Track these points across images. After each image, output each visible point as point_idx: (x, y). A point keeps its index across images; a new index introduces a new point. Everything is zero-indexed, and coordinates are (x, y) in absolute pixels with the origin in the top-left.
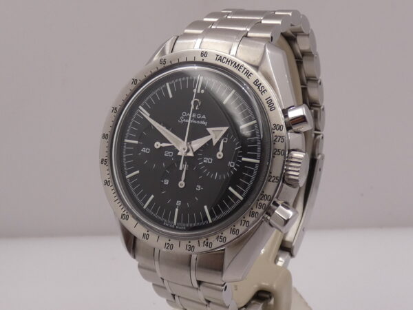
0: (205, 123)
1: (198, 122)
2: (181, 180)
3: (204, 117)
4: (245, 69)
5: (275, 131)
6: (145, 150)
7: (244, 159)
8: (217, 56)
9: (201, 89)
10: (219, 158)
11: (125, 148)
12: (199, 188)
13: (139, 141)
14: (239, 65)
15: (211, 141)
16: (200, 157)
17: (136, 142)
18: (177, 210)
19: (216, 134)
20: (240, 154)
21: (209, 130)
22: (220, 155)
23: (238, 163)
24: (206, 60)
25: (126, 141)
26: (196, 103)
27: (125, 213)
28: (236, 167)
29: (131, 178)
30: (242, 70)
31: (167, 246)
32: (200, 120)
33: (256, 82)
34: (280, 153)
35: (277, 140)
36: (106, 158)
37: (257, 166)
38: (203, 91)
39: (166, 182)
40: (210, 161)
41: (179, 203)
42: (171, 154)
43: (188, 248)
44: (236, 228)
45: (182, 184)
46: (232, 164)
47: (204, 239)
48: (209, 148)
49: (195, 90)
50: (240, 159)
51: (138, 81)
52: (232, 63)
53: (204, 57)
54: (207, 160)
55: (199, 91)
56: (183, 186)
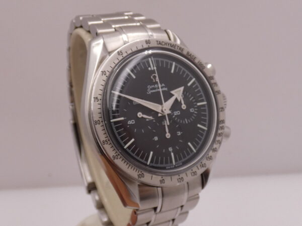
0: (166, 89)
2: (166, 133)
3: (163, 85)
4: (178, 46)
6: (130, 122)
7: (199, 104)
8: (157, 41)
10: (184, 109)
11: (114, 127)
12: (179, 133)
13: (124, 117)
14: (173, 45)
15: (176, 100)
17: (122, 119)
18: (172, 154)
19: (178, 93)
20: (195, 102)
21: (173, 92)
22: (184, 107)
23: (195, 108)
24: (151, 45)
25: (112, 121)
26: (155, 77)
28: (195, 111)
30: (176, 48)
31: (179, 180)
32: (162, 88)
33: (188, 53)
36: (106, 139)
37: (206, 106)
38: (155, 68)
39: (156, 138)
40: (178, 113)
41: (170, 149)
43: (193, 174)
45: (168, 135)
47: (200, 164)
48: (177, 103)
49: (150, 69)
50: (196, 105)
51: (107, 72)
52: (169, 44)
53: (148, 45)
54: (176, 113)
55: (152, 69)
56: (170, 136)
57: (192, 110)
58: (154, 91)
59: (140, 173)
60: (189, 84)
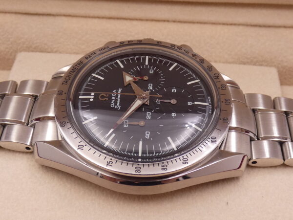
0: (120, 90)
2: (170, 103)
3: (114, 91)
4: (76, 65)
6: (147, 136)
7: (147, 63)
9: (91, 95)
12: (174, 90)
13: (140, 140)
14: (73, 69)
17: (141, 143)
18: (196, 103)
20: (143, 67)
21: (126, 84)
22: (145, 78)
24: (66, 91)
25: (140, 155)
26: (103, 97)
28: (153, 68)
30: (77, 67)
31: (227, 103)
32: (117, 94)
36: (160, 165)
38: (93, 94)
39: (174, 114)
40: (151, 85)
41: (190, 104)
45: (173, 102)
49: (91, 100)
50: (147, 66)
51: (80, 144)
52: (70, 74)
53: (63, 93)
54: (150, 87)
55: (93, 97)
56: (175, 100)
57: (151, 72)
58: (118, 102)
59: (210, 140)
60: (122, 67)
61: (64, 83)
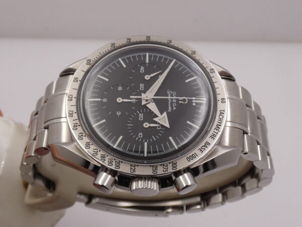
0: (170, 110)
1: (170, 105)
2: (123, 99)
3: (174, 108)
4: (217, 133)
5: (171, 164)
6: (142, 68)
7: (146, 144)
8: (224, 111)
9: (196, 103)
10: (144, 125)
11: (142, 54)
12: (119, 114)
13: (149, 63)
14: (219, 128)
15: (156, 116)
16: (143, 111)
17: (147, 61)
18: (99, 100)
19: (163, 119)
20: (149, 141)
21: (165, 114)
22: (146, 125)
23: (142, 140)
24: (219, 103)
25: (147, 54)
26: (184, 100)
27: (92, 62)
28: (139, 139)
29: (119, 62)
30: (215, 131)
31: (71, 96)
32: (172, 106)
33: (208, 144)
34: (154, 171)
35: (164, 167)
36: (132, 42)
37: (142, 155)
38: (194, 104)
39: (120, 89)
40: (141, 118)
41: (105, 100)
42: (142, 88)
43: (71, 112)
44: (91, 146)
45: (119, 100)
46: (140, 136)
47: (79, 124)
48: (150, 116)
49: (194, 98)
50: (146, 141)
51: (195, 55)
52: (220, 123)
53: (221, 101)
54: (141, 116)
56: (118, 102)
60: (170, 138)
61: (223, 112)
